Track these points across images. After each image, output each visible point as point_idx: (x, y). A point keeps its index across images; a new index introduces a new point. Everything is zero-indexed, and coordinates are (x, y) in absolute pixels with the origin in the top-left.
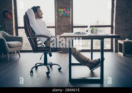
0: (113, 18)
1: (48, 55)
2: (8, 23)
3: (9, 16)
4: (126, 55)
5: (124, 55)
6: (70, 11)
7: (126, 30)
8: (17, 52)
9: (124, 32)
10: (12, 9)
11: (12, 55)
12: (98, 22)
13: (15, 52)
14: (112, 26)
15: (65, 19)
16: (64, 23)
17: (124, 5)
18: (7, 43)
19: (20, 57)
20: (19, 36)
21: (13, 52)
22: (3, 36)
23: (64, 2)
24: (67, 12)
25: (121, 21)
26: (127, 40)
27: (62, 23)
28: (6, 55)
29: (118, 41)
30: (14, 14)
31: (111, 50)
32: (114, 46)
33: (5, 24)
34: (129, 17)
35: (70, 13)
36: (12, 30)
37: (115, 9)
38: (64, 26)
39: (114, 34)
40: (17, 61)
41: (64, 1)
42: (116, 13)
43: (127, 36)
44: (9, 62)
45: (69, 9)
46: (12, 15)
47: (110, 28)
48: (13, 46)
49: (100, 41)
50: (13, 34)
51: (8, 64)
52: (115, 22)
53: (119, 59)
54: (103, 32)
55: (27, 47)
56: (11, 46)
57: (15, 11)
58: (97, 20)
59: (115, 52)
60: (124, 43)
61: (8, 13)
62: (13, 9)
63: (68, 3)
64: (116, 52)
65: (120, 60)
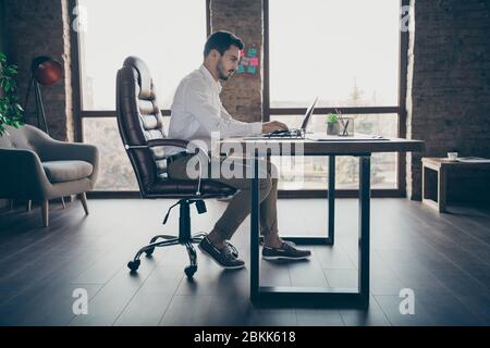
0: (406, 81)
1: (193, 207)
2: (48, 97)
3: (52, 75)
4: (448, 209)
5: (442, 210)
6: (258, 56)
7: (448, 123)
8: (79, 197)
9: (442, 131)
10: (63, 52)
11: (59, 207)
12: (356, 97)
13: (72, 196)
14: (401, 110)
15: (242, 86)
16: (238, 98)
17: (443, 38)
18: (42, 165)
19: (87, 214)
20: (86, 142)
21: (65, 198)
22: (31, 142)
23: (238, 27)
24: (248, 59)
25: (432, 94)
26: (453, 159)
27: (230, 98)
28: (40, 209)
29: (423, 159)
30: (71, 66)
31: (399, 193)
32: (409, 180)
33: (37, 102)
34: (460, 79)
35: (259, 63)
36: (60, 121)
37: (411, 51)
38: (238, 107)
39: (409, 139)
40: (78, 227)
41: (240, 24)
42: (415, 64)
43: (452, 144)
44: (52, 230)
45: (254, 51)
46: (62, 69)
47: (395, 117)
48: (64, 178)
49: (357, 159)
50: (63, 136)
51: (48, 237)
52: (413, 94)
53: (425, 225)
54: (374, 129)
55: (116, 180)
56: (58, 176)
57: (71, 56)
58: (356, 88)
59: (412, 199)
60: (441, 169)
61: (48, 64)
62: (67, 50)
63: (251, 31)
64: (417, 197)
65: (427, 226)
